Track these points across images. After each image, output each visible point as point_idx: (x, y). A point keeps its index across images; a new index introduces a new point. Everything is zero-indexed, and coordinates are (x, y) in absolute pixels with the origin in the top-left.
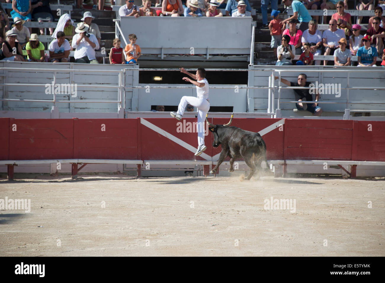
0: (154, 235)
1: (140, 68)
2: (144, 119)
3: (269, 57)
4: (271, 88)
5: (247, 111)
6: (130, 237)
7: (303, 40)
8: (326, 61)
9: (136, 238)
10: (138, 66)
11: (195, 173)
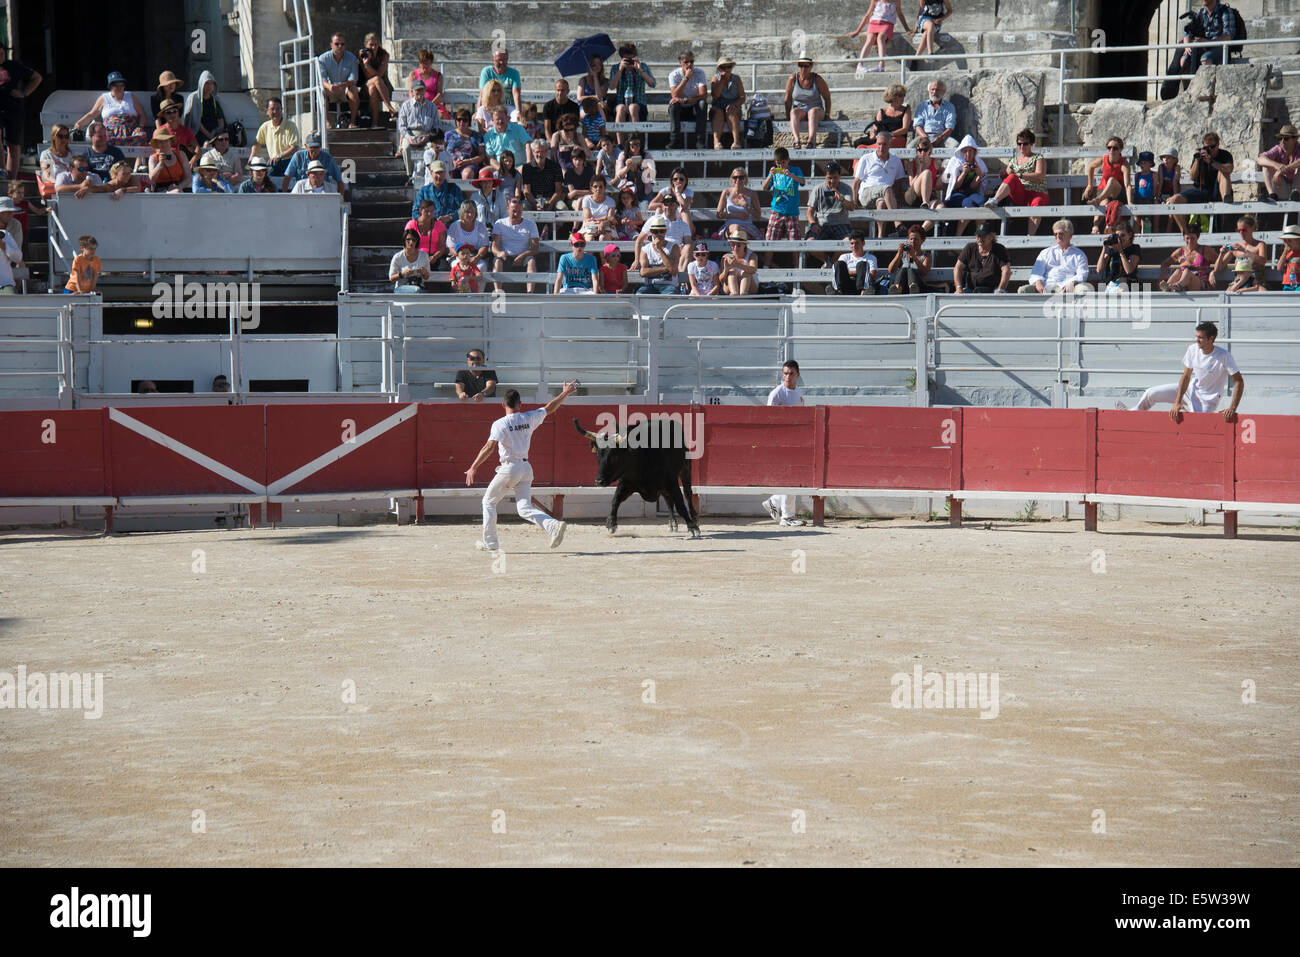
0: (149, 654)
1: (104, 301)
2: (117, 409)
3: (380, 276)
4: (386, 340)
5: (338, 388)
6: (95, 660)
7: (450, 243)
8: (498, 283)
9: (109, 662)
10: (101, 297)
11: (230, 521)
